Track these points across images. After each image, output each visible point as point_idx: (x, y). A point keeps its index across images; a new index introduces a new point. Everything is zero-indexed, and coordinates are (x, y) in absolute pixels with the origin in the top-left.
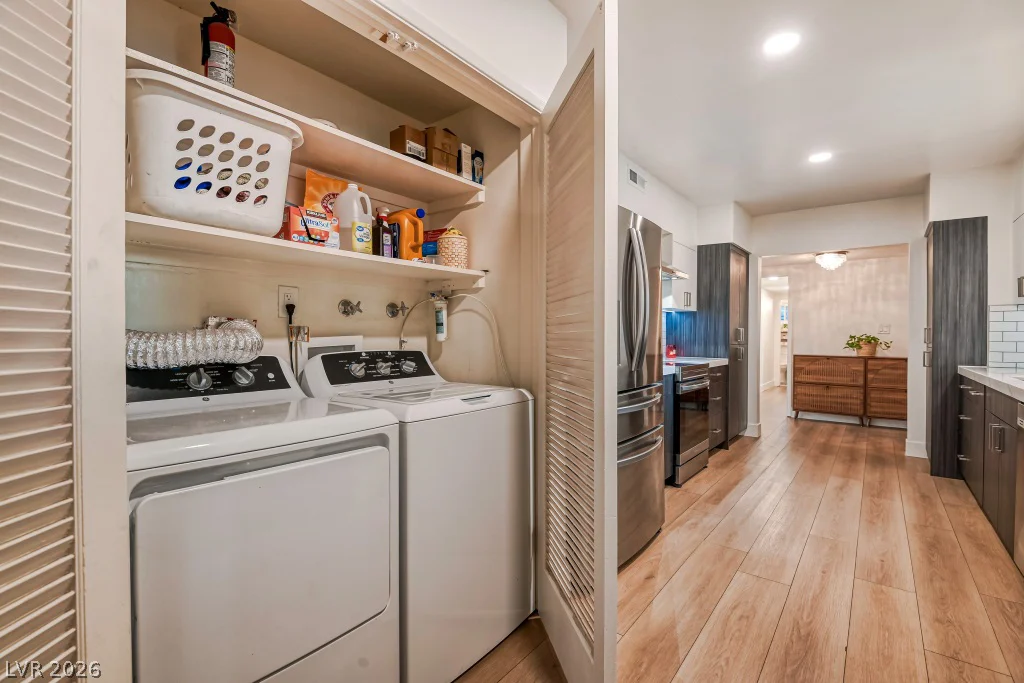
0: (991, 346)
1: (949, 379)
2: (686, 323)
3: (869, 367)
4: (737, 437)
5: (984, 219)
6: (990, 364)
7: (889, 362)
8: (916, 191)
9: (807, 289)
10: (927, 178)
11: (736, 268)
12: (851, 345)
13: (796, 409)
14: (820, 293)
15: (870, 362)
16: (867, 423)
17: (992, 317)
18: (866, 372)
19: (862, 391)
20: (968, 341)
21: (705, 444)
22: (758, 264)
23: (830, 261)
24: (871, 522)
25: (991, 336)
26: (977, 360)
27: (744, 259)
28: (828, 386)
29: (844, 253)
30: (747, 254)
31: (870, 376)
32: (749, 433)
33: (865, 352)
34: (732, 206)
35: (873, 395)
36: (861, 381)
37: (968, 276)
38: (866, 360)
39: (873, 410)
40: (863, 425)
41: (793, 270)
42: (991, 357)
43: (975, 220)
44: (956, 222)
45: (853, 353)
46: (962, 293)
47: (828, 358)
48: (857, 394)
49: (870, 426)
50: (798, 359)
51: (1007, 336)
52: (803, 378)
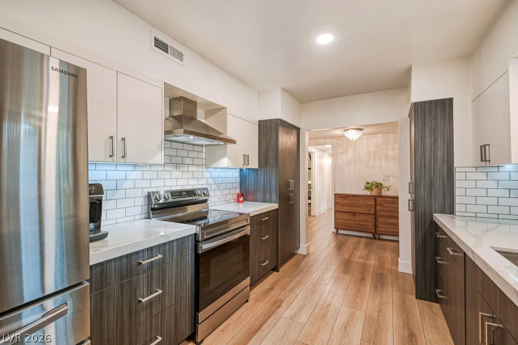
0: (458, 200)
1: (427, 223)
2: (252, 176)
3: (377, 202)
5: (450, 100)
6: (457, 214)
7: (389, 199)
8: (402, 82)
9: (342, 153)
10: (409, 71)
11: (286, 140)
12: (367, 188)
13: (337, 228)
14: (349, 155)
15: (378, 199)
16: (377, 236)
17: (458, 176)
18: (376, 205)
19: (374, 217)
20: (440, 193)
21: (247, 281)
22: (306, 137)
23: (353, 135)
25: (458, 192)
26: (447, 210)
27: (295, 132)
28: (354, 214)
29: (361, 130)
30: (298, 130)
31: (378, 208)
32: (302, 251)
33: (375, 192)
34: (280, 91)
35: (380, 220)
36: (373, 211)
37: (440, 144)
38: (375, 197)
39: (380, 229)
40: (375, 238)
41: (334, 141)
42: (458, 208)
43: (444, 101)
44: (430, 102)
45: (368, 193)
46: (435, 158)
47: (354, 196)
48: (371, 219)
49: (379, 239)
50: (337, 196)
51: (480, 201)
52: (340, 209)
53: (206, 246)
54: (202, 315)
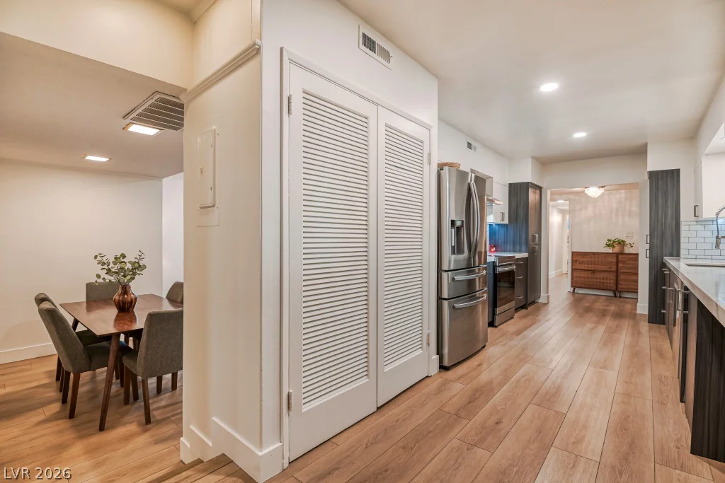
0: (682, 246)
1: (659, 265)
2: (502, 231)
3: (620, 260)
4: (533, 302)
5: (678, 171)
6: (682, 256)
7: (632, 256)
8: (640, 152)
9: (581, 209)
10: (645, 146)
11: (533, 196)
12: (608, 245)
13: (574, 286)
14: (590, 211)
15: (620, 256)
16: (618, 295)
17: (683, 228)
18: (617, 262)
19: (615, 274)
20: (669, 242)
21: (512, 304)
22: (548, 194)
23: (593, 192)
24: (605, 344)
25: (682, 240)
26: (675, 253)
27: (538, 192)
28: (594, 271)
29: (603, 187)
30: (540, 188)
31: (620, 265)
32: (542, 300)
33: (617, 249)
34: (530, 160)
35: (622, 277)
36: (614, 268)
37: (669, 203)
38: (617, 255)
39: (621, 286)
40: (616, 296)
41: (572, 197)
42: (682, 252)
43: (672, 171)
44: (662, 171)
45: (610, 250)
46: (666, 215)
47: (594, 253)
48: (613, 276)
49: (620, 297)
50: (574, 254)
51: (691, 240)
52: (578, 266)
53: (500, 269)
54: (498, 310)
